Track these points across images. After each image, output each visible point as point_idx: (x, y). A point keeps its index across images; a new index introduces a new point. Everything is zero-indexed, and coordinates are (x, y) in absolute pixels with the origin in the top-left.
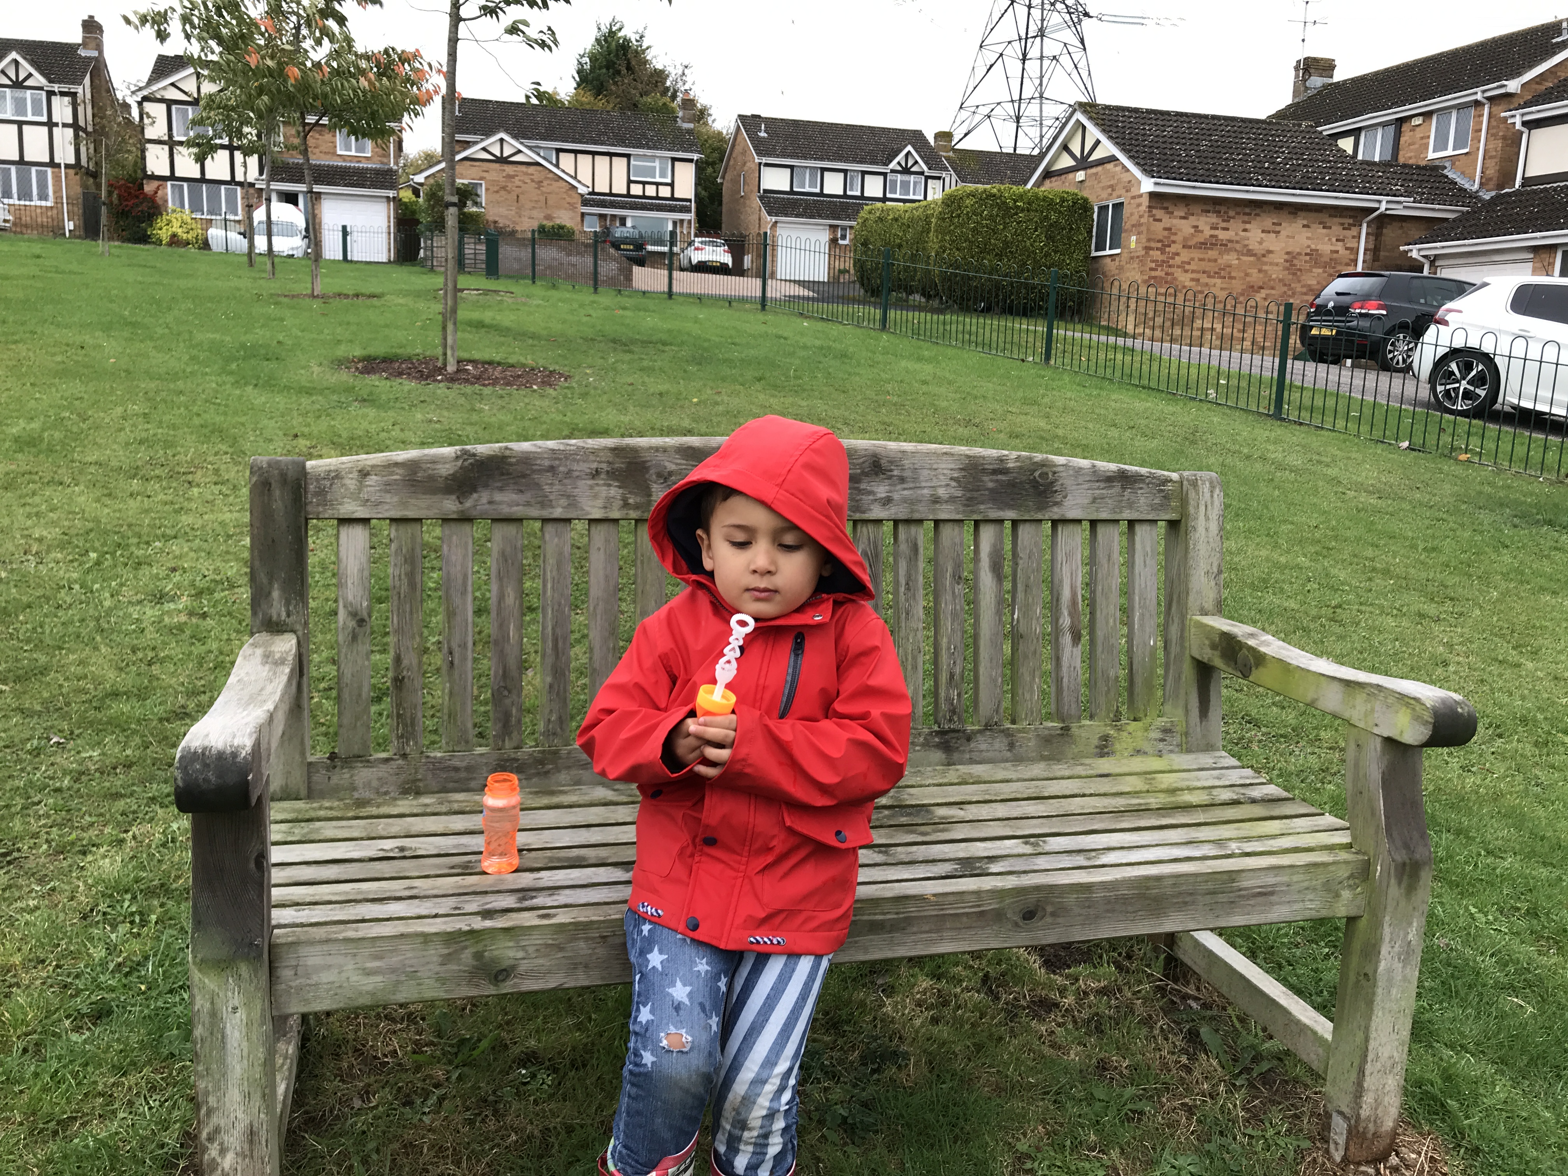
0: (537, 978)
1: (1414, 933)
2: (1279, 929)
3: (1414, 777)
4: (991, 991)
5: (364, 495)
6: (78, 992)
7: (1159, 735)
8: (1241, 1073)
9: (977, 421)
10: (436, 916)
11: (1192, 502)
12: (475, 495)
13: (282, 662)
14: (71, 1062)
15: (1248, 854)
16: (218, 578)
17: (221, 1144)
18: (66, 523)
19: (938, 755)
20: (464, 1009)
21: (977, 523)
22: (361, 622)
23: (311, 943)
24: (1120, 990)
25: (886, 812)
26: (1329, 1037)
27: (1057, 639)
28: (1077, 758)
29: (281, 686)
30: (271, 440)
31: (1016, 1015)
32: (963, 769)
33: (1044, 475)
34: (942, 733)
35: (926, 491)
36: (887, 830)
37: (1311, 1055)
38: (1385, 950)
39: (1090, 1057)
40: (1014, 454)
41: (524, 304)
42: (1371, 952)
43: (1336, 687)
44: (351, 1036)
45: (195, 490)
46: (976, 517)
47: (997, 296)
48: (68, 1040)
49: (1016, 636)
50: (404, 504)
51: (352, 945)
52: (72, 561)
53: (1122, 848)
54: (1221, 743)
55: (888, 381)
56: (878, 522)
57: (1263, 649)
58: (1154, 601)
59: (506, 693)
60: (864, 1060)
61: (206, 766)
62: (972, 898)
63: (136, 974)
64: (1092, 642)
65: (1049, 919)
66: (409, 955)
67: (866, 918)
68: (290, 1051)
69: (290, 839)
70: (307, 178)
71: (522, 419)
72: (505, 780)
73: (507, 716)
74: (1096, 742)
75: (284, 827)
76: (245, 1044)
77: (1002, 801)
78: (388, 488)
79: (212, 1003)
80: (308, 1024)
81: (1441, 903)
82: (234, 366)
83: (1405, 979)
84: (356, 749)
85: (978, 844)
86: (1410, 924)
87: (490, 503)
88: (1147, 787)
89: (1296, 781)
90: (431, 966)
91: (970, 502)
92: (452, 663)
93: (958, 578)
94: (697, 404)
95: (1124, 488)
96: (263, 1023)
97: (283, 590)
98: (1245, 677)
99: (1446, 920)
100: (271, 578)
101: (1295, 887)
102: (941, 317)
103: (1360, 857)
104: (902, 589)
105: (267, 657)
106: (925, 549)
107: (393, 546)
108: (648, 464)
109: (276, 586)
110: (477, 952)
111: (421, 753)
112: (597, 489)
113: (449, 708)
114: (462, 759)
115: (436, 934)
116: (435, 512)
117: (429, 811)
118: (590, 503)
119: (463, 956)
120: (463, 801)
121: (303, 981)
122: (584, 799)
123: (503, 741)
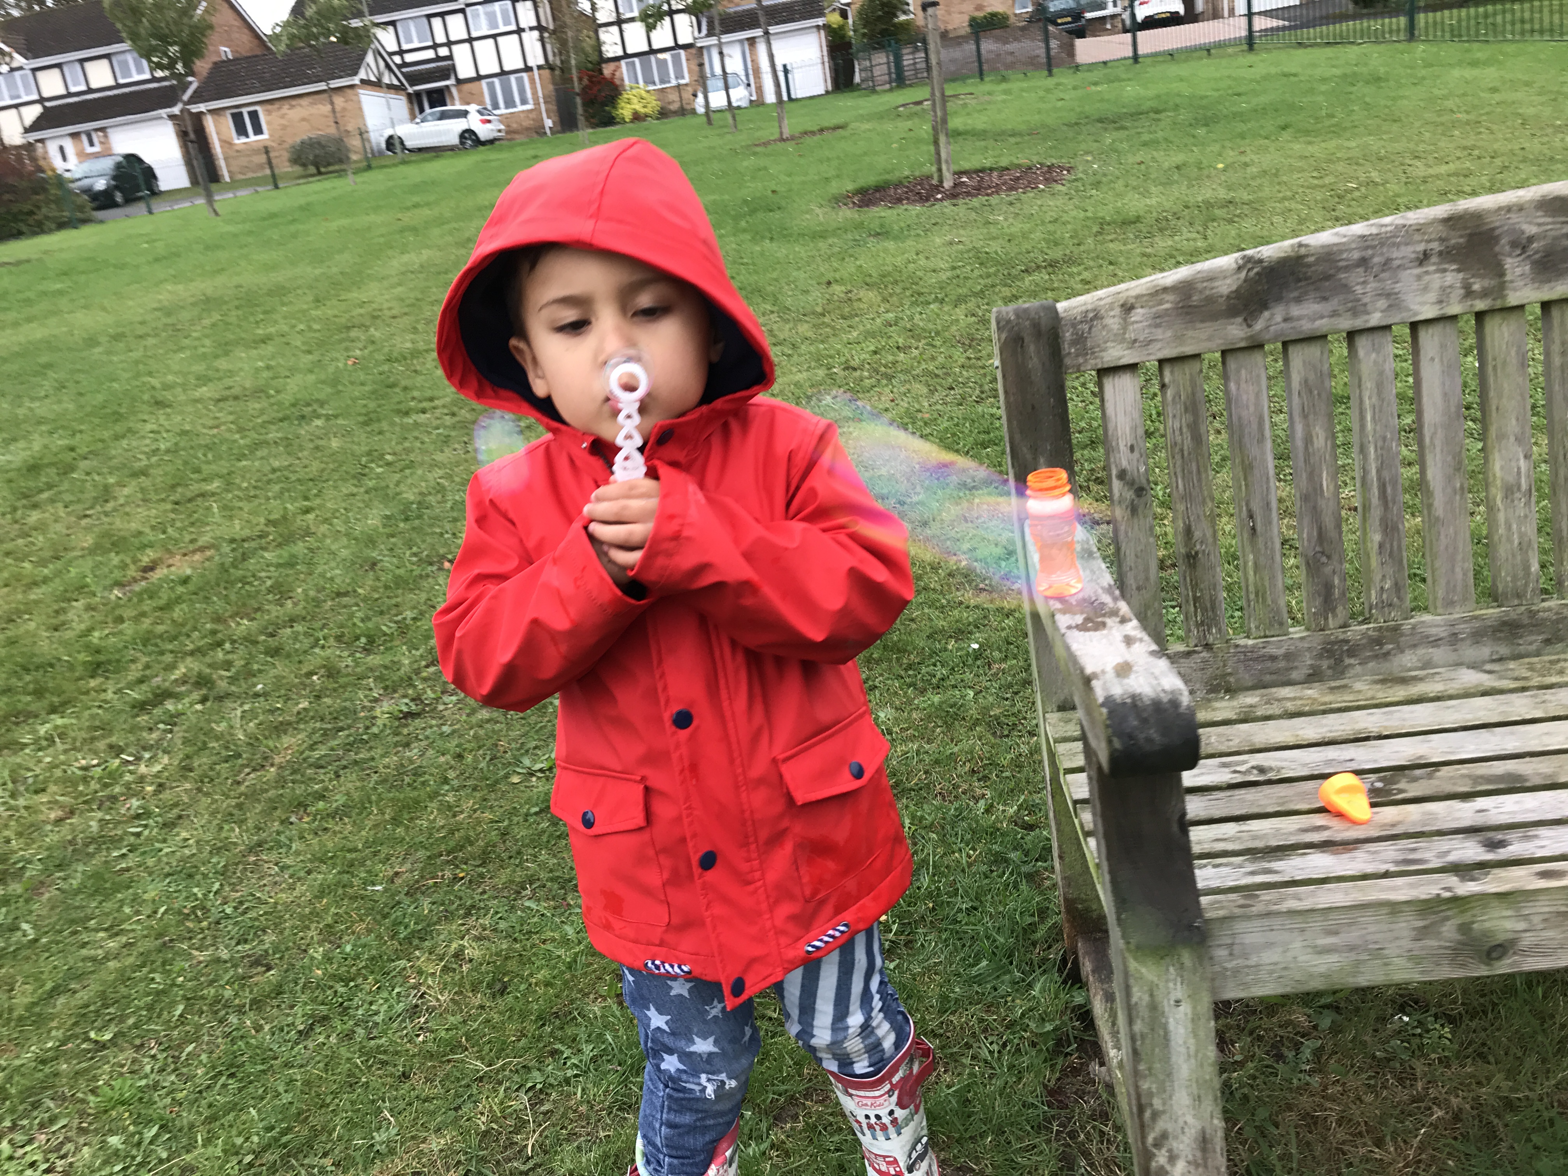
0: (1545, 955)
5: (1130, 335)
12: (1266, 314)
17: (1170, 1151)
22: (1140, 491)
50: (1179, 338)
51: (1299, 919)
55: (1445, 98)
59: (1324, 559)
61: (1144, 721)
66: (1372, 928)
70: (762, 22)
73: (1328, 587)
76: (1192, 1041)
78: (1158, 320)
79: (1151, 995)
87: (1286, 320)
90: (1403, 942)
92: (1253, 529)
100: (1035, 450)
107: (1170, 393)
108: (1497, 232)
109: (1042, 460)
110: (1463, 924)
111: (1227, 641)
112: (1427, 278)
113: (1255, 584)
114: (1279, 645)
115: (1407, 903)
116: (1219, 343)
117: (1259, 713)
118: (1419, 299)
119: (1444, 929)
120: (1294, 699)
121: (1240, 962)
122: (1453, 687)
123: (1326, 619)
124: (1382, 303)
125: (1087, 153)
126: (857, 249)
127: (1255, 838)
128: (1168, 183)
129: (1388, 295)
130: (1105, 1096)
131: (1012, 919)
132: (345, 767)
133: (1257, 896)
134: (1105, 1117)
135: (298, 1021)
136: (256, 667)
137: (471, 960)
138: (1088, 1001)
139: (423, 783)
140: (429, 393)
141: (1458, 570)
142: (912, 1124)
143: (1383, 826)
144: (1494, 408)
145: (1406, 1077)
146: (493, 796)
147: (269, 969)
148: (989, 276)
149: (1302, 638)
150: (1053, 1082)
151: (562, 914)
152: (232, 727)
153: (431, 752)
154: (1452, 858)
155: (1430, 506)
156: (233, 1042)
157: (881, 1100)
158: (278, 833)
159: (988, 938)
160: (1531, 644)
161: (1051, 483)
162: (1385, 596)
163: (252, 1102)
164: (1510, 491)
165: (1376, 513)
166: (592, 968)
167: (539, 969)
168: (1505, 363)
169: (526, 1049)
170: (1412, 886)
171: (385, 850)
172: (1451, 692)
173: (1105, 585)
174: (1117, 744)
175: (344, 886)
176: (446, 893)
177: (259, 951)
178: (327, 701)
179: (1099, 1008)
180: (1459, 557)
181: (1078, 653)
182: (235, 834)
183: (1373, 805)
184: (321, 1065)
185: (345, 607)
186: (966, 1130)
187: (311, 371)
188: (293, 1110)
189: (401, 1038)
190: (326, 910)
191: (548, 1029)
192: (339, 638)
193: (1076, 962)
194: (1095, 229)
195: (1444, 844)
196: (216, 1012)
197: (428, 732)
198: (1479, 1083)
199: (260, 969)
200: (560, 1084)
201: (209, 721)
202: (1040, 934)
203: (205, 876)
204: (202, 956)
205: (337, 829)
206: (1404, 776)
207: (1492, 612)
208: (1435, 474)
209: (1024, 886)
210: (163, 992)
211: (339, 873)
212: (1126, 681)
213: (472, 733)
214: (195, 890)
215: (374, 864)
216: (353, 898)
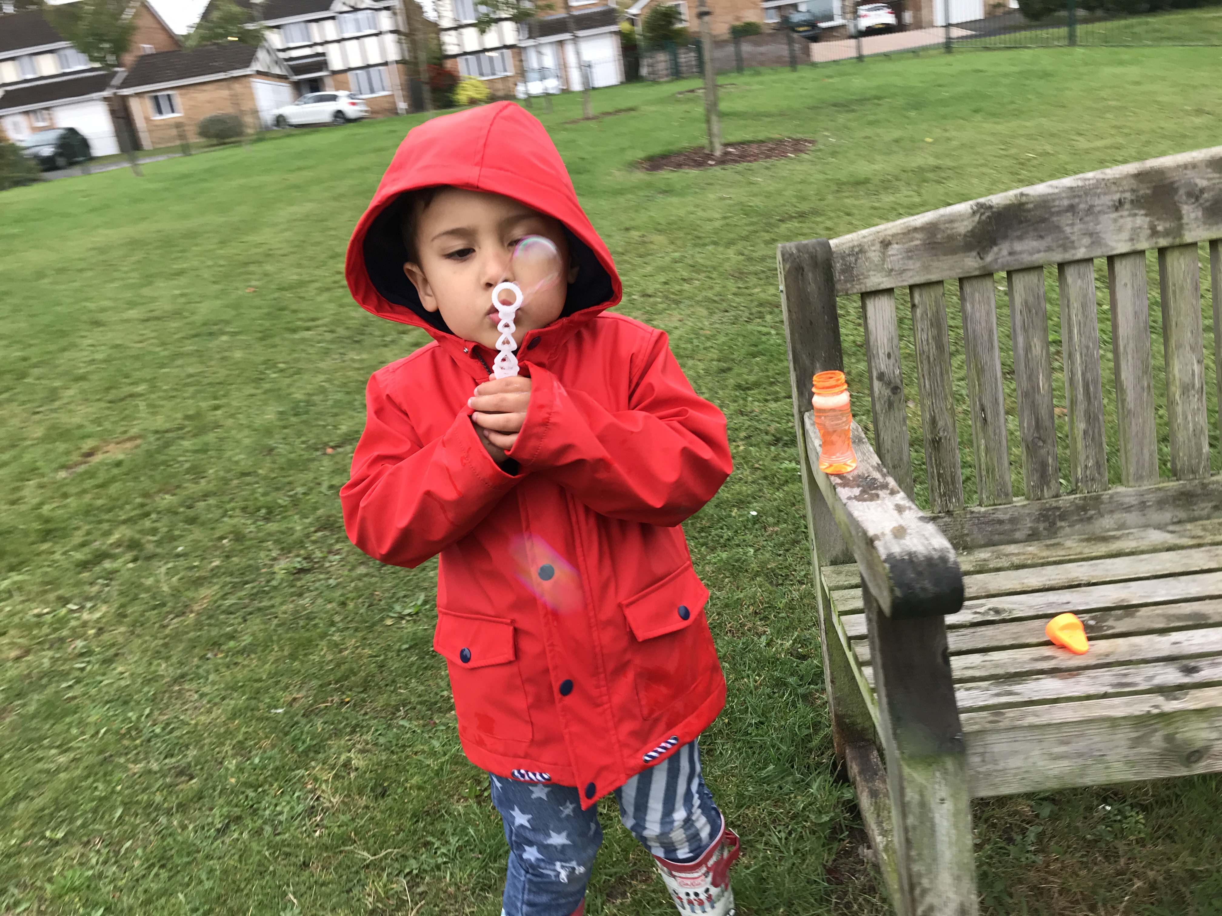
5: (888, 266)
12: (995, 249)
22: (895, 390)
41: (748, 91)
50: (926, 268)
51: (1040, 731)
55: (1099, 89)
59: (1041, 443)
66: (1097, 739)
70: (571, 28)
73: (1044, 465)
76: (953, 831)
78: (910, 254)
79: (922, 795)
87: (1011, 254)
90: (1119, 750)
92: (985, 419)
100: (813, 358)
107: (919, 312)
108: (1176, 185)
109: (821, 365)
110: (1168, 735)
111: (964, 509)
112: (1121, 221)
113: (987, 464)
114: (1005, 511)
116: (958, 272)
117: (991, 566)
118: (1115, 237)
119: (1153, 739)
120: (1018, 554)
121: (991, 767)
122: (1144, 544)
123: (1042, 491)
124: (1086, 241)
125: (825, 130)
126: (648, 203)
127: (997, 666)
128: (889, 153)
129: (1091, 235)
130: (872, 873)
131: (792, 731)
132: (251, 613)
133: (1003, 714)
134: (872, 890)
135: (217, 821)
136: (177, 533)
137: (357, 769)
138: (856, 797)
139: (315, 626)
140: (312, 315)
141: (1146, 451)
142: (723, 900)
143: (1099, 656)
144: (1174, 324)
145: (1111, 855)
146: (371, 636)
147: (192, 778)
148: (752, 224)
149: (1024, 506)
150: (830, 863)
151: (430, 731)
152: (158, 581)
153: (320, 601)
154: (1158, 681)
155: (1123, 401)
156: (163, 838)
157: (699, 881)
158: (198, 667)
159: (773, 747)
160: (1203, 509)
161: (832, 382)
162: (1088, 472)
163: (180, 888)
164: (1186, 389)
165: (1081, 407)
166: (454, 775)
167: (412, 775)
168: (1182, 289)
169: (404, 842)
170: (1127, 704)
171: (285, 680)
172: (1142, 548)
173: (875, 464)
174: (898, 593)
175: (252, 710)
176: (335, 715)
177: (183, 763)
178: (235, 560)
179: (865, 802)
180: (1146, 441)
181: (859, 519)
182: (162, 668)
183: (1090, 639)
184: (236, 857)
185: (248, 484)
186: (763, 903)
187: (217, 297)
188: (214, 895)
189: (302, 833)
190: (238, 728)
191: (421, 825)
192: (244, 509)
193: (844, 765)
194: (834, 188)
195: (1149, 670)
196: (149, 814)
197: (318, 584)
198: (1170, 860)
199: (183, 778)
200: (432, 870)
201: (140, 577)
202: (815, 742)
203: (138, 703)
204: (137, 768)
205: (246, 663)
206: (1111, 616)
207: (1172, 485)
208: (1127, 376)
209: (800, 704)
210: (105, 798)
211: (248, 699)
212: (903, 541)
213: (353, 585)
214: (130, 714)
215: (276, 692)
216: (260, 719)
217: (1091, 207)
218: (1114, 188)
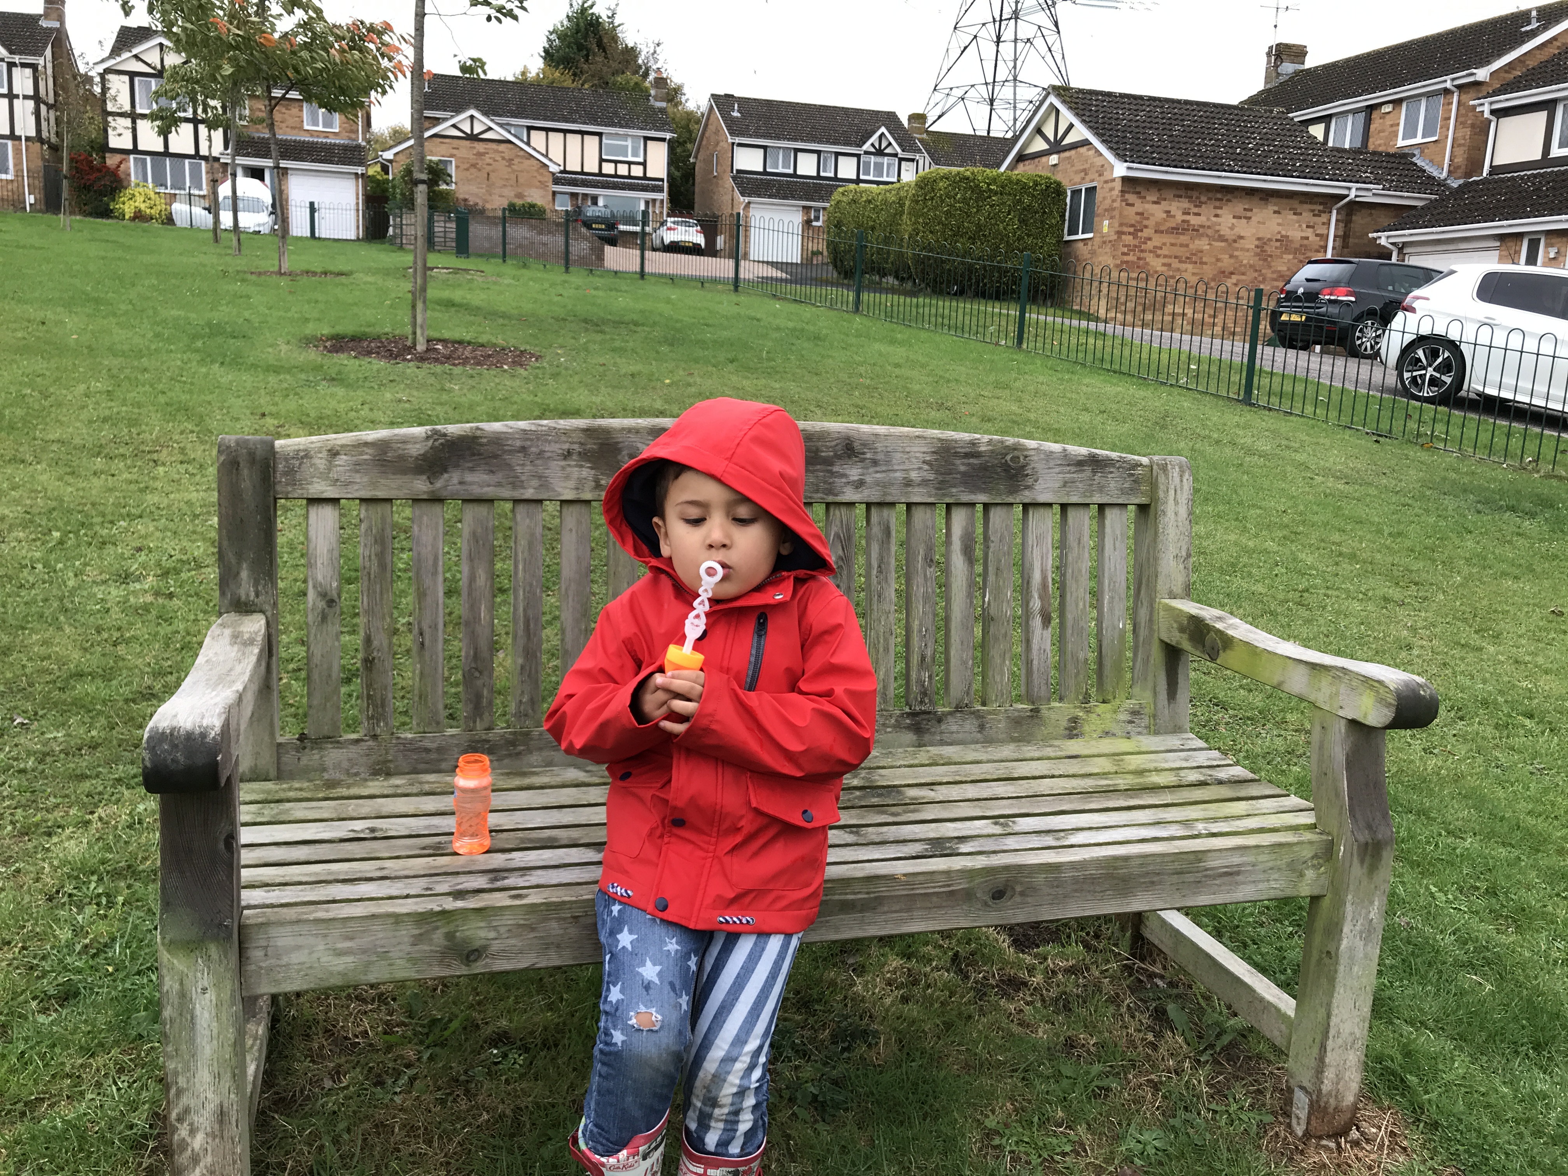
0: (509, 959)
1: (1375, 911)
2: (1244, 909)
3: (1377, 759)
4: (961, 970)
5: (333, 475)
6: (45, 974)
7: (1128, 717)
8: (1205, 1049)
9: (950, 404)
10: (407, 896)
11: (1162, 487)
12: (446, 476)
13: (251, 642)
14: (38, 1043)
15: (1214, 835)
16: (185, 558)
17: (191, 1124)
18: (28, 502)
19: (909, 737)
20: (435, 990)
21: (949, 506)
22: (331, 602)
23: (281, 923)
24: (1088, 969)
25: (858, 793)
26: (1292, 1013)
27: (1027, 622)
28: (1046, 740)
29: (250, 667)
30: (238, 419)
31: (985, 994)
32: (934, 750)
33: (1015, 459)
34: (913, 715)
35: (898, 474)
36: (858, 811)
37: (1274, 1032)
38: (1346, 929)
39: (1057, 1035)
40: (986, 438)
41: (495, 283)
42: (1334, 930)
43: (1302, 669)
44: (321, 1017)
45: (161, 469)
46: (948, 500)
47: (970, 279)
48: (35, 1021)
49: (987, 619)
50: (374, 485)
52: (34, 540)
53: (1090, 828)
54: (1188, 726)
55: (861, 364)
56: (851, 504)
57: (1230, 632)
58: (1124, 584)
59: (477, 674)
60: (834, 1039)
61: (176, 746)
62: (942, 878)
63: (103, 955)
64: (1062, 625)
65: (1018, 899)
66: (381, 935)
67: (837, 897)
68: (260, 1032)
69: (259, 820)
70: (274, 154)
71: (493, 399)
72: (476, 761)
73: (478, 697)
74: (1064, 723)
75: (253, 808)
76: (215, 1024)
77: (972, 782)
78: (357, 467)
79: (181, 984)
80: (278, 1005)
81: (1402, 883)
82: (199, 344)
83: (1366, 956)
84: (326, 730)
85: (949, 824)
86: (1372, 903)
87: (461, 483)
88: (1114, 769)
89: (1261, 762)
90: (403, 947)
91: (942, 486)
92: (422, 644)
93: (930, 561)
94: (669, 385)
95: (1094, 472)
96: (233, 1004)
97: (252, 570)
98: (1213, 659)
99: (1407, 899)
100: (240, 556)
101: (1260, 867)
102: (915, 300)
103: (1324, 837)
104: (874, 572)
105: (236, 637)
106: (898, 531)
107: (363, 526)
108: (619, 445)
109: (244, 566)
110: (449, 933)
111: (392, 734)
112: (569, 469)
114: (434, 740)
115: (408, 914)
116: (409, 493)
117: (399, 792)
118: (562, 484)
119: (434, 936)
122: (555, 781)
123: (475, 722)
124: (535, 483)
125: (561, 347)
126: (305, 389)
129: (540, 477)
143: (433, 868)
154: (462, 887)
165: (520, 642)
170: (419, 904)
172: (553, 784)
217: (542, 452)
218: (563, 438)
